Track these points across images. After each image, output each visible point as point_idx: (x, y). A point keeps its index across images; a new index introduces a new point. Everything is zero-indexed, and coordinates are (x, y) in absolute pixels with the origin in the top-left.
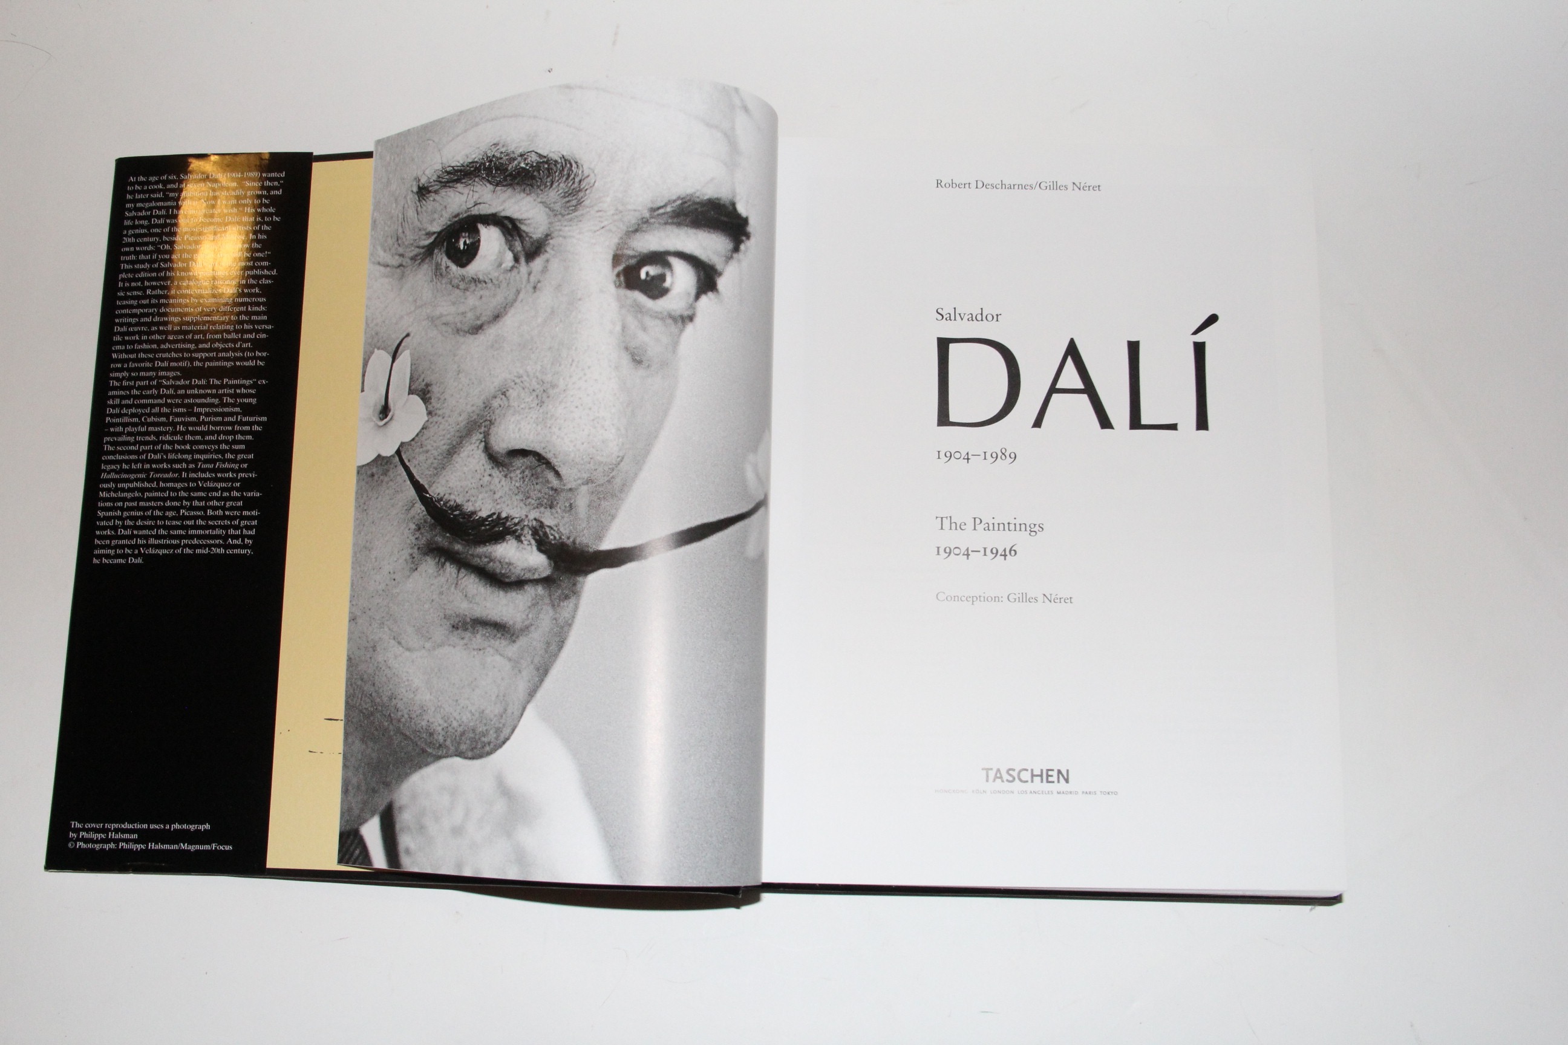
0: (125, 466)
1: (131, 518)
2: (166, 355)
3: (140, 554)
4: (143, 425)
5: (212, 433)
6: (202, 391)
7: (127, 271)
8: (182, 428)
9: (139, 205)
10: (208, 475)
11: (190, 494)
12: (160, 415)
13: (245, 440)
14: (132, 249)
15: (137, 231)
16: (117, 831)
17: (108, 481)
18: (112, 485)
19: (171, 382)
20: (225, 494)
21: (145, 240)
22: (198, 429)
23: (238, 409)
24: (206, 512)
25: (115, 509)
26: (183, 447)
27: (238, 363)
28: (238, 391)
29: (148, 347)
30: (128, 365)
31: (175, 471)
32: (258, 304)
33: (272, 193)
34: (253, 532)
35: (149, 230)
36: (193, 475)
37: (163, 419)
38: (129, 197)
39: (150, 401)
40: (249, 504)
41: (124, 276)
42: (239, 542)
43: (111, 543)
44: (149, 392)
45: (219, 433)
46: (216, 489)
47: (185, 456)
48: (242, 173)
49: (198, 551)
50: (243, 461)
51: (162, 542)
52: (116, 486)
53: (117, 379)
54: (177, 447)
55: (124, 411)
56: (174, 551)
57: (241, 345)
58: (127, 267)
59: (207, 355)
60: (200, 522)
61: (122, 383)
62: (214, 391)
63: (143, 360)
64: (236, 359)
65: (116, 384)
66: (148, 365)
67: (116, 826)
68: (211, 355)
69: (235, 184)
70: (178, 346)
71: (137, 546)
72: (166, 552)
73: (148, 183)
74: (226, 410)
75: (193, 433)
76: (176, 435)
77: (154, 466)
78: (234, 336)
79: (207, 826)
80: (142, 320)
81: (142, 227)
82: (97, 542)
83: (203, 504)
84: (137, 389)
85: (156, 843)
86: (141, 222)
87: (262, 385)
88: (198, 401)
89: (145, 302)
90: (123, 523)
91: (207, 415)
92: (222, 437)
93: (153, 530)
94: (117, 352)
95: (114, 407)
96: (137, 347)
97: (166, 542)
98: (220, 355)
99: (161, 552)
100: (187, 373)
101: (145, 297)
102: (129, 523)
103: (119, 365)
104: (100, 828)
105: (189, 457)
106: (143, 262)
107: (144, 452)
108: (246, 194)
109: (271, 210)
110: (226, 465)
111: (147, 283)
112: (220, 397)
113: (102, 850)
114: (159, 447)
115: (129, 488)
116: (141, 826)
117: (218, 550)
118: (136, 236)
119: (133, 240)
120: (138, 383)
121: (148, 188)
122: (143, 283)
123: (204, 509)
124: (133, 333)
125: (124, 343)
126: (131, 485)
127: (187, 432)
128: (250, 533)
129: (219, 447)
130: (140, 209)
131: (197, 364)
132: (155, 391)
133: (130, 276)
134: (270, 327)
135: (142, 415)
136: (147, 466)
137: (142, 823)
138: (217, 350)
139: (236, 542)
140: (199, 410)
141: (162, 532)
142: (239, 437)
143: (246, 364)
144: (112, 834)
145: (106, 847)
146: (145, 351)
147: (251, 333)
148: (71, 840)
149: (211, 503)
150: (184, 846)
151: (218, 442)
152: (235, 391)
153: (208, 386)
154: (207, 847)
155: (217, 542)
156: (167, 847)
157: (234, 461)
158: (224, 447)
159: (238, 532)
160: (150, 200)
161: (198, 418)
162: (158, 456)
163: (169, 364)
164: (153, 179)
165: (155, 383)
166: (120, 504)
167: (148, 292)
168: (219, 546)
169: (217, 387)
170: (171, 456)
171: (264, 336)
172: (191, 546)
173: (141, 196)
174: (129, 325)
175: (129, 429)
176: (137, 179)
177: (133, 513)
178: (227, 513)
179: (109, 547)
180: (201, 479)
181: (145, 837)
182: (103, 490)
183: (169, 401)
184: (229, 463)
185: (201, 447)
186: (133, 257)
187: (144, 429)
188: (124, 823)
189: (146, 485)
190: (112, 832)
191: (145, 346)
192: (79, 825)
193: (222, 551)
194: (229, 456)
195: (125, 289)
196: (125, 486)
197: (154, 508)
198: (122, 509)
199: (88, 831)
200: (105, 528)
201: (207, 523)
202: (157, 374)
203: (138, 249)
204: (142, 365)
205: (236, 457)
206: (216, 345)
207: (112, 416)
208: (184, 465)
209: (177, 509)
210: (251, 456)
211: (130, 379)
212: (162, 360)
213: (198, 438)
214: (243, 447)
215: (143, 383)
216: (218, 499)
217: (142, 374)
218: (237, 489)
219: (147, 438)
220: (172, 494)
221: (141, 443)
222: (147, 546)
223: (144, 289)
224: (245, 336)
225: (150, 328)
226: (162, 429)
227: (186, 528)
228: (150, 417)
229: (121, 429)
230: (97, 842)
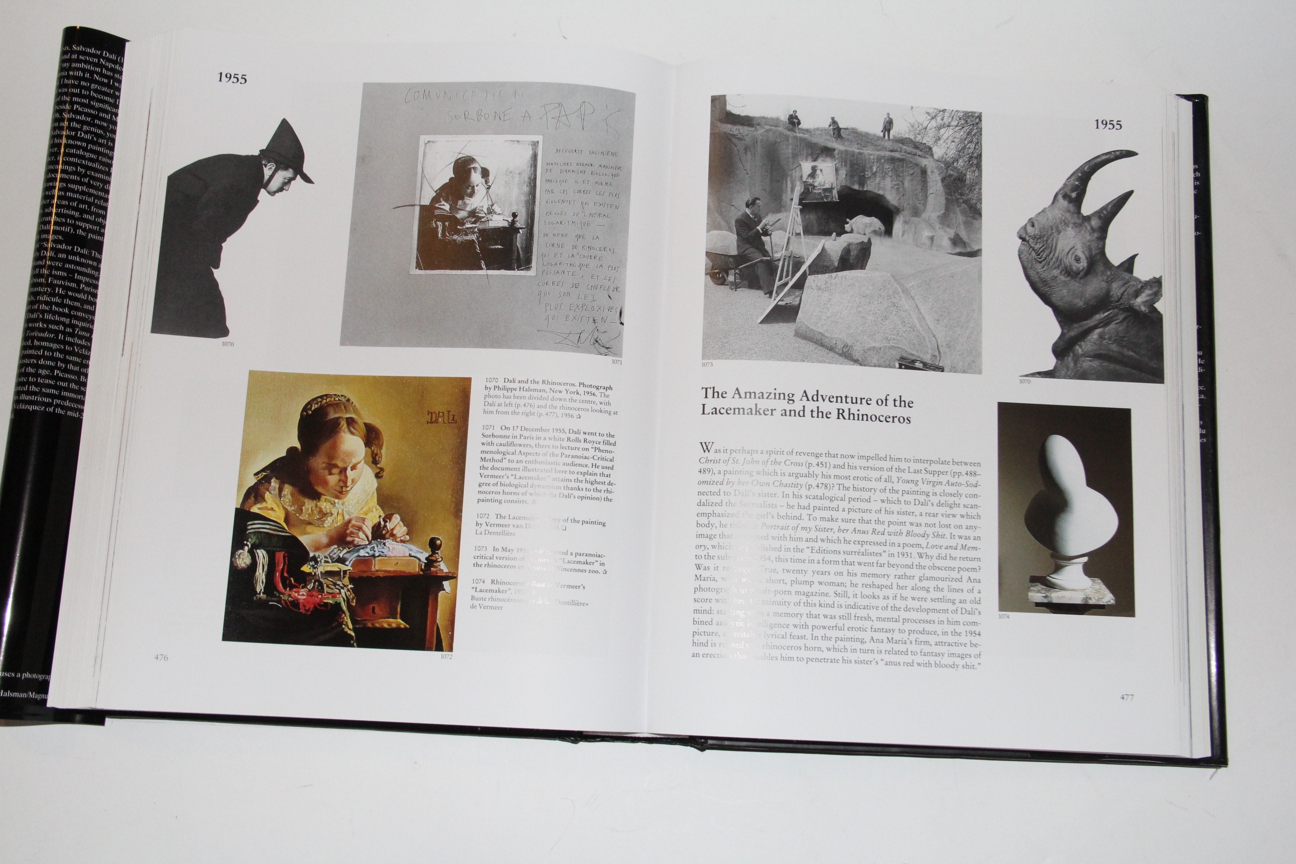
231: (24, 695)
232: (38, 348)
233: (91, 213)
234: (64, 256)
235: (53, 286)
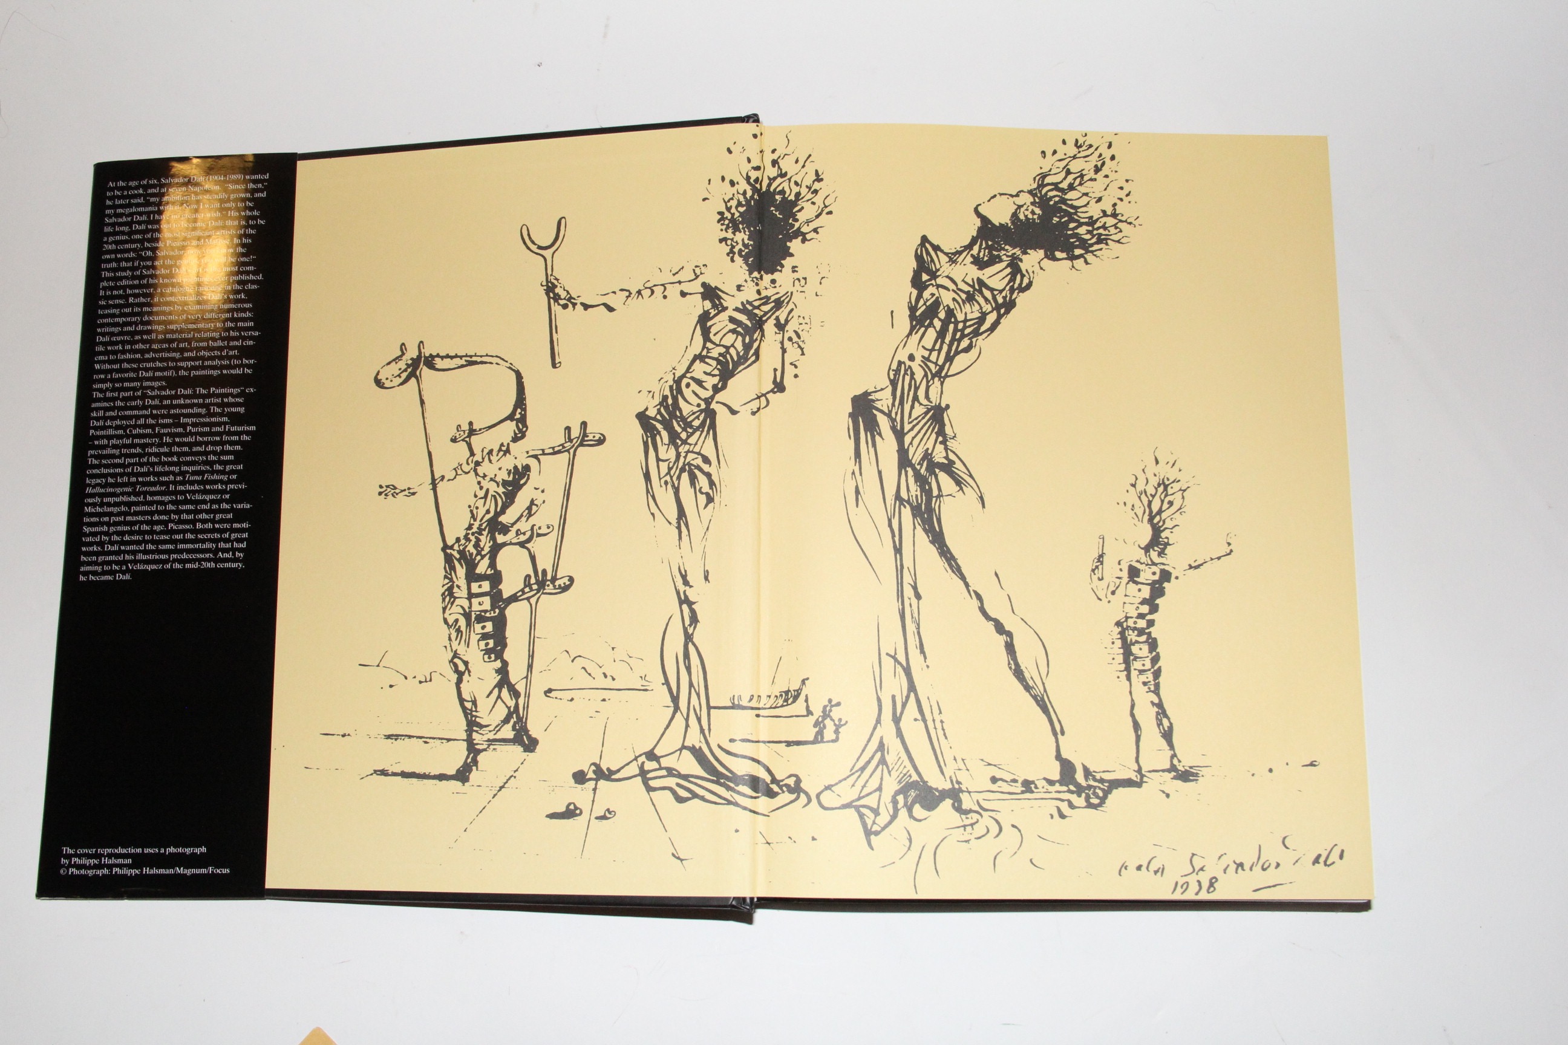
0: (110, 480)
1: (118, 533)
2: (149, 365)
3: (128, 571)
4: (128, 436)
5: (200, 444)
6: (188, 401)
7: (108, 279)
8: (169, 440)
9: (119, 211)
10: (196, 487)
11: (178, 507)
12: (145, 426)
13: (234, 450)
14: (113, 256)
15: (118, 238)
16: (110, 856)
17: (93, 496)
18: (97, 500)
19: (156, 392)
20: (215, 507)
21: (127, 246)
22: (185, 440)
23: (225, 419)
24: (195, 526)
25: (102, 524)
26: (170, 459)
27: (225, 372)
28: (226, 400)
29: (132, 356)
30: (111, 376)
31: (162, 484)
32: (244, 310)
33: (256, 195)
34: (244, 545)
35: (130, 237)
36: (181, 488)
37: (149, 431)
38: (108, 203)
39: (136, 412)
40: (239, 516)
41: (105, 284)
42: (229, 555)
43: (97, 559)
44: (133, 403)
45: (207, 444)
46: (204, 502)
47: (172, 469)
48: (225, 176)
49: (188, 566)
50: (232, 472)
51: (150, 557)
52: (102, 500)
53: (101, 390)
54: (164, 459)
55: (109, 423)
56: (163, 567)
57: (227, 353)
58: (108, 274)
59: (193, 363)
60: (189, 536)
61: (105, 395)
62: (201, 401)
63: (127, 371)
64: (222, 367)
65: (100, 395)
66: (132, 375)
67: (109, 851)
68: (197, 363)
69: (217, 188)
70: (162, 355)
71: (125, 562)
72: (154, 567)
73: (129, 188)
74: (213, 420)
75: (180, 445)
76: (163, 447)
77: (140, 479)
78: (220, 343)
79: (204, 849)
80: (125, 329)
81: (123, 233)
82: (83, 558)
83: (191, 517)
84: (121, 400)
85: (151, 868)
86: (122, 229)
87: (250, 393)
88: (184, 411)
89: (127, 310)
90: (110, 539)
91: (194, 425)
92: (210, 448)
93: (141, 545)
94: (99, 362)
95: (98, 419)
96: (121, 357)
97: (155, 557)
98: (206, 363)
99: (150, 567)
100: (174, 383)
101: (128, 305)
102: (116, 538)
103: (103, 376)
104: (92, 854)
105: (176, 469)
106: (124, 269)
107: (130, 465)
108: (229, 197)
109: (256, 213)
110: (215, 477)
111: (129, 291)
112: (207, 406)
113: (96, 876)
114: (145, 460)
115: (115, 502)
116: (135, 851)
117: (209, 565)
118: (116, 243)
119: (114, 247)
120: (122, 394)
121: (128, 193)
122: (125, 291)
123: (193, 522)
124: (116, 343)
125: (106, 353)
126: (117, 500)
127: (174, 443)
128: (241, 546)
129: (207, 458)
130: (121, 215)
131: (183, 373)
132: (139, 402)
133: (112, 284)
134: (257, 334)
135: (127, 426)
136: (133, 479)
137: (136, 847)
138: (203, 359)
139: (226, 555)
140: (186, 420)
141: (150, 547)
142: (228, 447)
143: (233, 372)
144: (105, 859)
145: (100, 872)
146: (129, 361)
147: (238, 340)
148: (63, 866)
149: (200, 516)
150: (180, 870)
151: (206, 453)
152: (222, 400)
153: (194, 396)
154: (204, 871)
155: (207, 556)
156: (162, 871)
157: (223, 472)
158: (212, 458)
159: (229, 545)
160: (130, 205)
161: (185, 429)
162: (145, 469)
163: (154, 374)
164: (133, 184)
165: (139, 393)
166: (106, 519)
167: (131, 300)
168: (209, 560)
169: (204, 397)
170: (158, 469)
171: (251, 343)
172: (180, 561)
173: (121, 202)
174: (112, 334)
175: (114, 441)
176: (116, 184)
177: (119, 528)
178: (217, 526)
179: (96, 563)
180: (189, 492)
181: (139, 861)
182: (88, 505)
183: (154, 412)
184: (217, 475)
185: (189, 459)
186: (114, 265)
187: (129, 441)
188: (117, 848)
189: (133, 499)
190: (105, 857)
191: (128, 356)
192: (71, 851)
193: (213, 565)
194: (218, 467)
195: (106, 298)
196: (111, 500)
197: (141, 523)
198: (108, 524)
199: (80, 856)
200: (91, 544)
201: (197, 536)
202: (142, 384)
203: (119, 256)
204: (126, 375)
205: (225, 468)
206: (202, 353)
207: (96, 428)
208: (172, 477)
209: (165, 523)
210: (240, 467)
211: (114, 390)
212: (147, 370)
213: (186, 449)
214: (232, 457)
215: (127, 394)
216: (207, 512)
217: (126, 384)
218: (227, 501)
219: (133, 451)
220: (160, 508)
221: (127, 456)
222: (135, 562)
223: (126, 297)
224: (231, 344)
225: (133, 337)
226: (147, 441)
227: (175, 542)
228: (135, 429)
229: (105, 442)
230: (90, 867)
231: (171, 871)
232: (151, 503)
233: (191, 350)
234: (168, 402)
235: (160, 436)
